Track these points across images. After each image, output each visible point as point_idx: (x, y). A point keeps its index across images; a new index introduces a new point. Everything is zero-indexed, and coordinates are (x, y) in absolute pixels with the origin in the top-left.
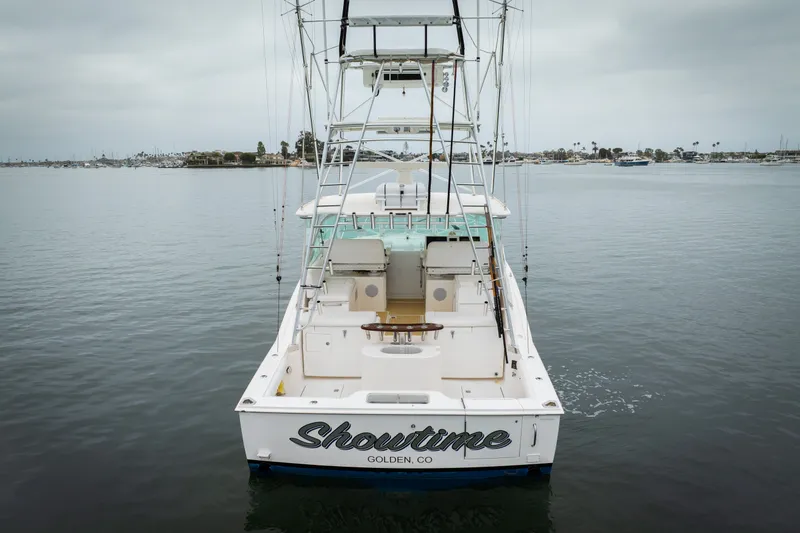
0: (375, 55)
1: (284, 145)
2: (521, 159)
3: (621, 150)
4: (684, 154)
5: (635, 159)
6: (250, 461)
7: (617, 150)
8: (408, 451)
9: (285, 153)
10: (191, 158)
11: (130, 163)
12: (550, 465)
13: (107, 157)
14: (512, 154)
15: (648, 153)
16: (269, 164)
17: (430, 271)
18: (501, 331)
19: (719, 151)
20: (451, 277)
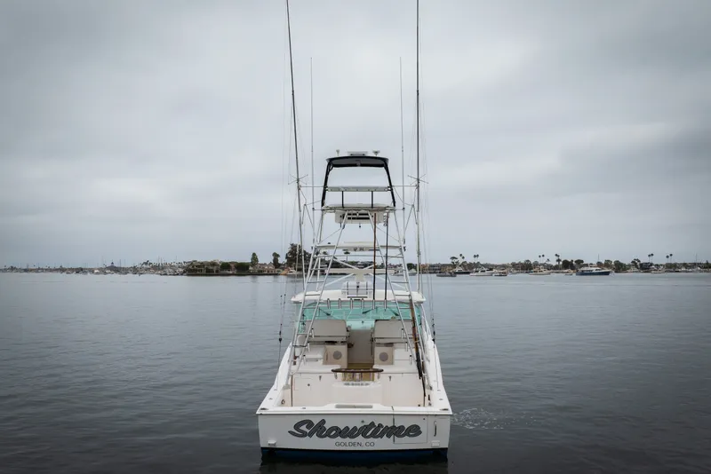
0: (343, 207)
1: (276, 256)
2: (491, 269)
3: (582, 261)
4: (641, 265)
5: (594, 270)
6: (262, 448)
7: (579, 262)
8: (360, 439)
9: (276, 264)
10: (191, 267)
11: (135, 270)
12: (447, 449)
13: (116, 265)
14: (482, 265)
15: (607, 264)
16: (261, 273)
17: (377, 341)
18: (421, 375)
19: (673, 262)
20: (390, 344)
